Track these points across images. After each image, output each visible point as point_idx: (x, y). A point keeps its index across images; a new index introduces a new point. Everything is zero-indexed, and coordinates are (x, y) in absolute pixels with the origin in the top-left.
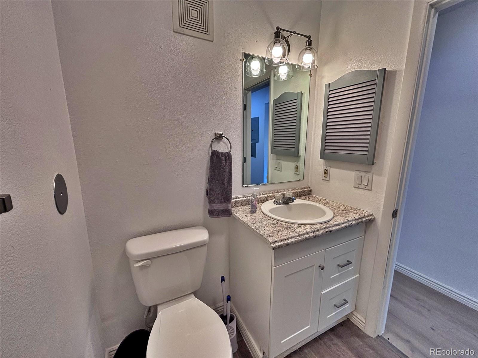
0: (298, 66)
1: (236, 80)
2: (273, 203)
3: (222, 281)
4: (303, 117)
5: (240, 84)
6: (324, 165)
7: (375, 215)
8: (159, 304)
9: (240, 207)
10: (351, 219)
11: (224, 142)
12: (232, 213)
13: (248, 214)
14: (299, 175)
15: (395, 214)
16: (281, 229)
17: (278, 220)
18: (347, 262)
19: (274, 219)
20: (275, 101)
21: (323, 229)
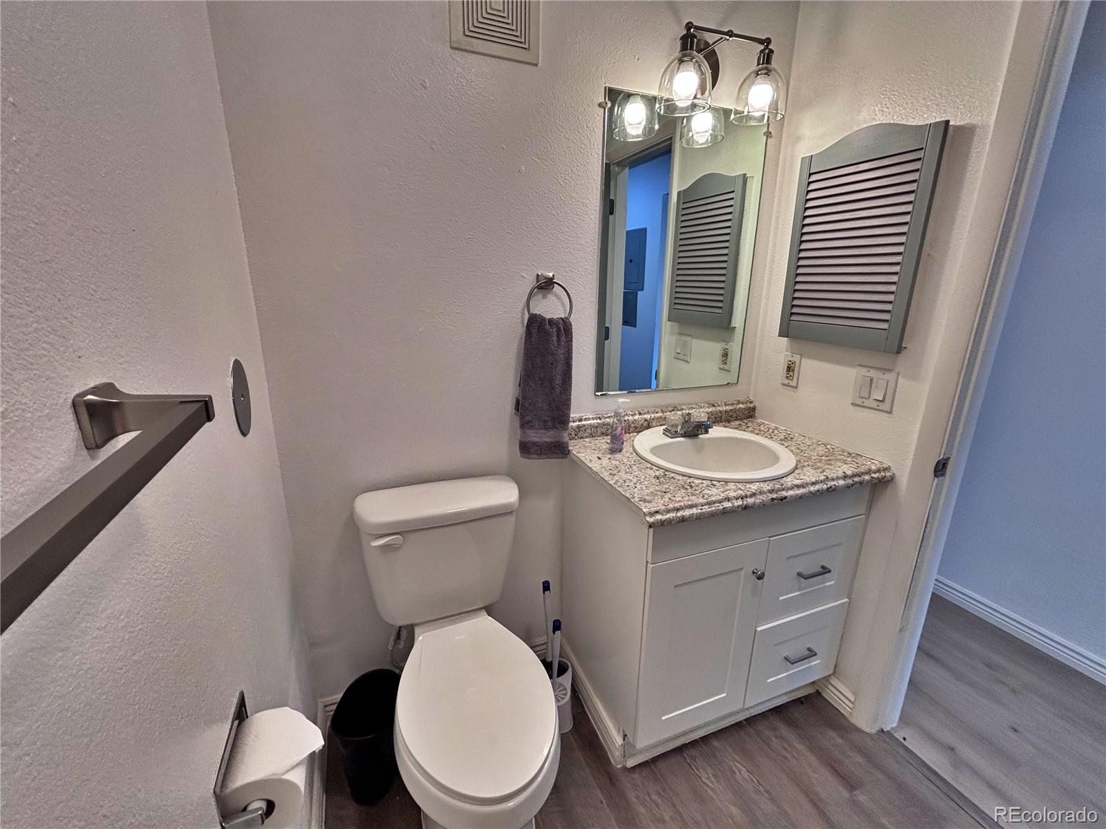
0: (735, 114)
1: (588, 152)
2: (662, 433)
3: (544, 590)
4: (746, 234)
5: (598, 162)
6: (787, 351)
7: (894, 470)
8: (417, 625)
9: (587, 440)
10: (835, 476)
11: (556, 296)
12: (569, 451)
13: (603, 454)
14: (729, 371)
15: (941, 468)
16: (671, 488)
17: (667, 471)
18: (820, 570)
19: (659, 467)
20: (682, 194)
21: (764, 493)
